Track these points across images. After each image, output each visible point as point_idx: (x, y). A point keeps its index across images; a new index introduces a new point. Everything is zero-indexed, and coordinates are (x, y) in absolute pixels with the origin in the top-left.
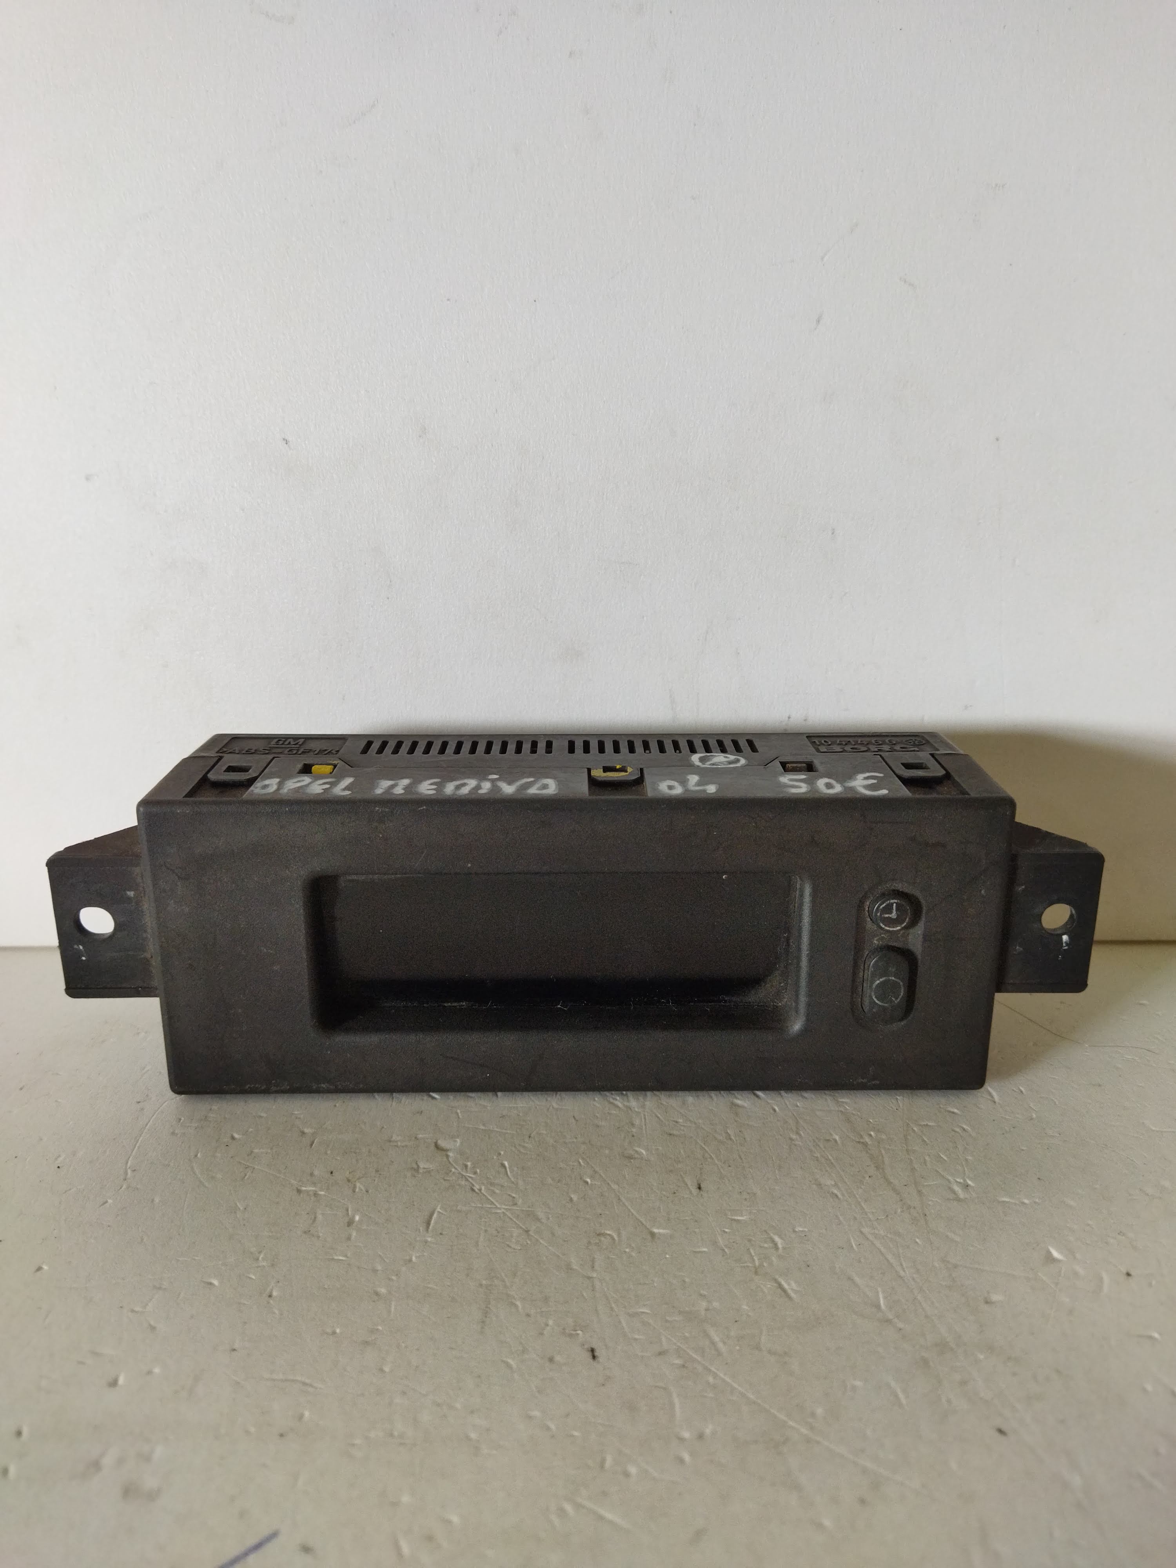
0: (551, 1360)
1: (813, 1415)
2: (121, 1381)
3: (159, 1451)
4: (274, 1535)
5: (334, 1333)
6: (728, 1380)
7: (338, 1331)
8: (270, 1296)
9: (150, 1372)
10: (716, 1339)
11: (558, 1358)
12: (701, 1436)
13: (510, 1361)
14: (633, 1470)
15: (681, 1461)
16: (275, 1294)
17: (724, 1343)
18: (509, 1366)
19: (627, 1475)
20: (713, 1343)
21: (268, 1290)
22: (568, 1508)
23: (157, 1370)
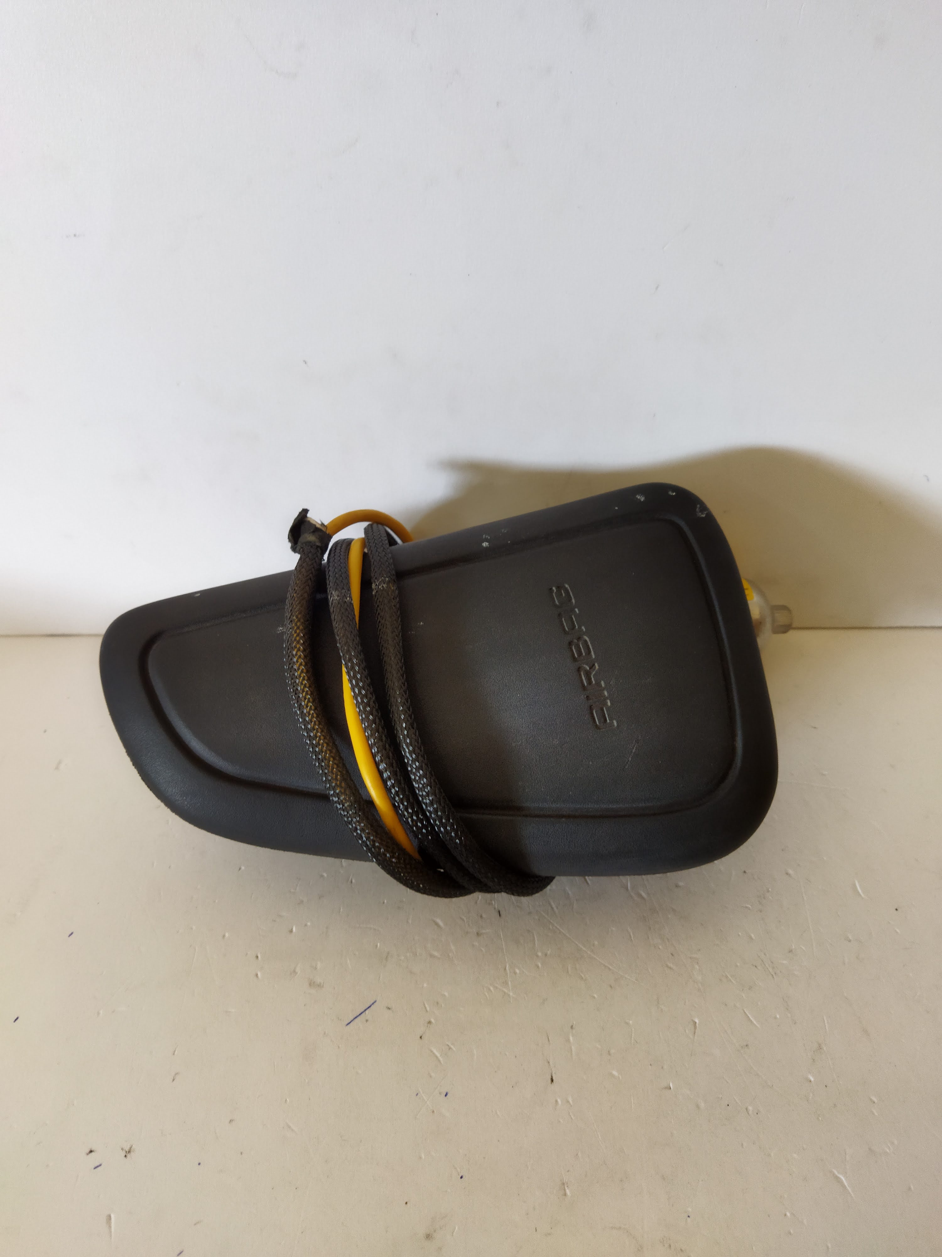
0: (481, 916)
1: (594, 945)
2: (294, 929)
3: (319, 965)
4: (375, 1002)
5: (384, 903)
6: (558, 927)
7: (385, 901)
8: (352, 882)
9: (306, 925)
10: (554, 906)
11: (484, 916)
12: (546, 955)
13: (463, 917)
14: (517, 971)
15: (538, 967)
16: (353, 881)
17: (557, 908)
18: (463, 920)
19: (515, 973)
20: (552, 908)
21: (350, 879)
22: (492, 988)
23: (309, 924)
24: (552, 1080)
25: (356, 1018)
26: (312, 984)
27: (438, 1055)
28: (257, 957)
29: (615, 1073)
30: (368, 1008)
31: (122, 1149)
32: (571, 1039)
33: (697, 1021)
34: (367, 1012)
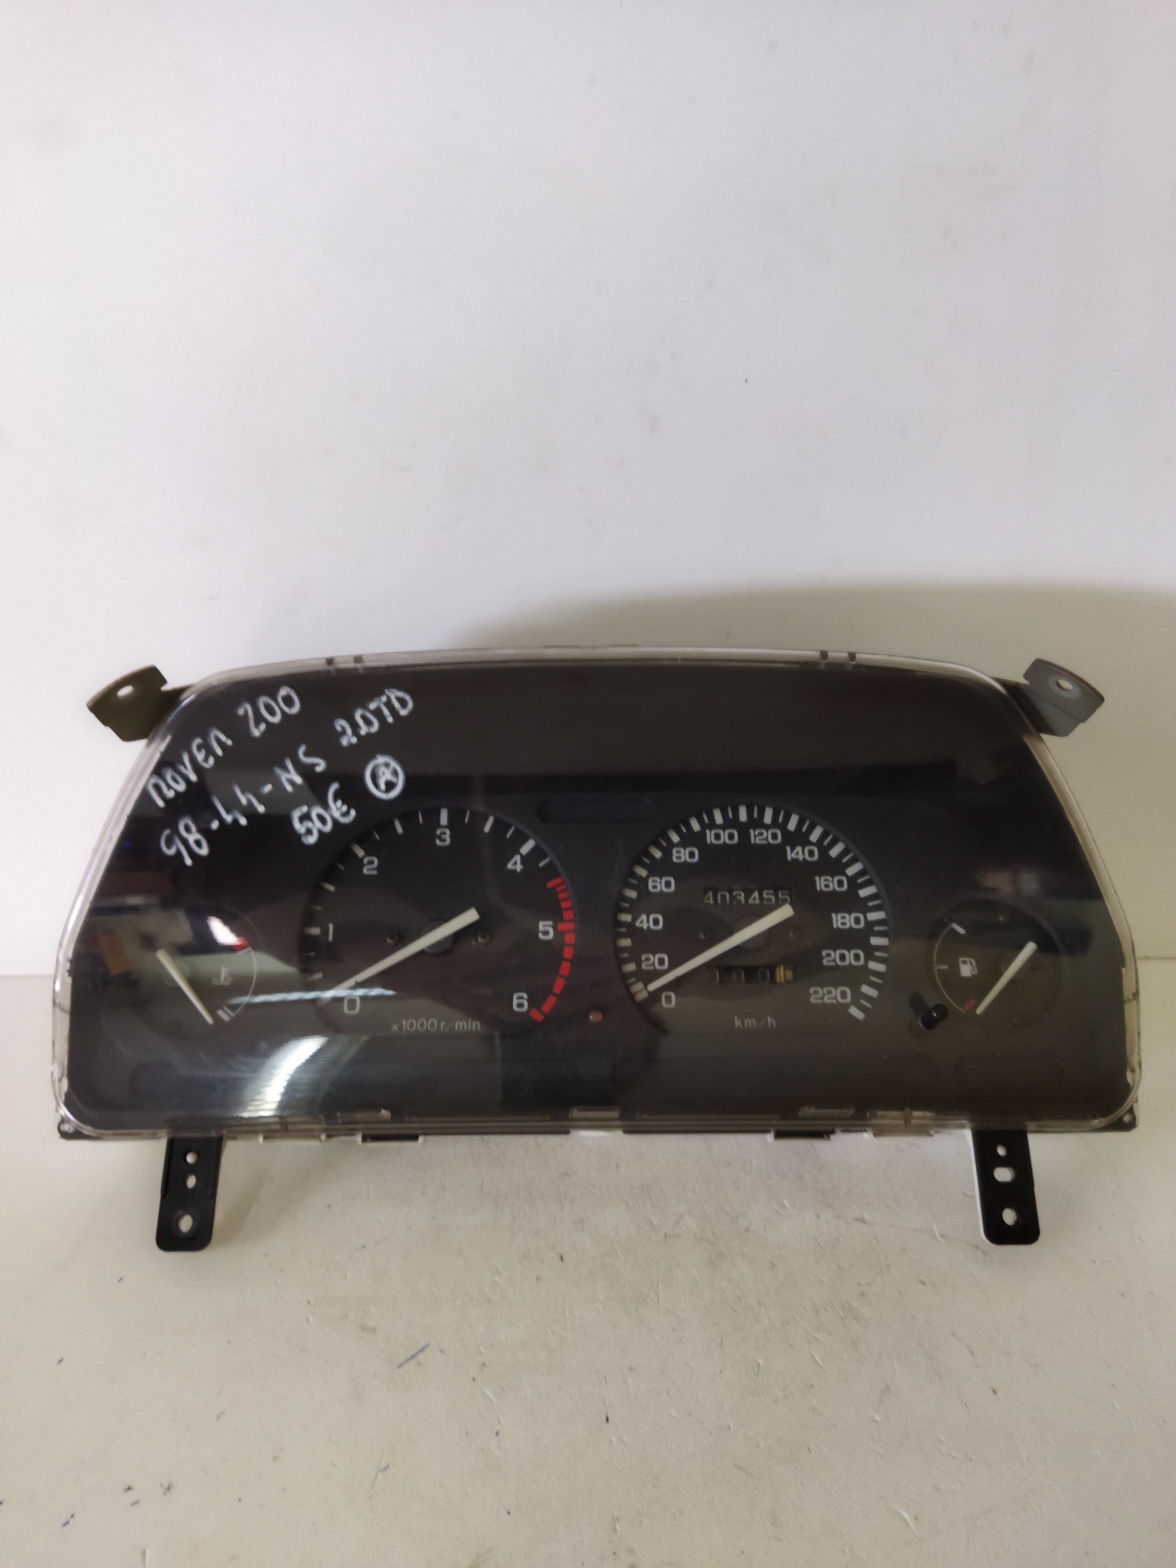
24: (607, 1420)
25: (407, 1360)
26: (364, 1328)
27: (491, 1395)
28: (309, 1302)
29: (673, 1412)
30: (422, 1350)
31: (161, 1486)
32: (630, 1380)
33: (761, 1362)
34: (419, 1355)
